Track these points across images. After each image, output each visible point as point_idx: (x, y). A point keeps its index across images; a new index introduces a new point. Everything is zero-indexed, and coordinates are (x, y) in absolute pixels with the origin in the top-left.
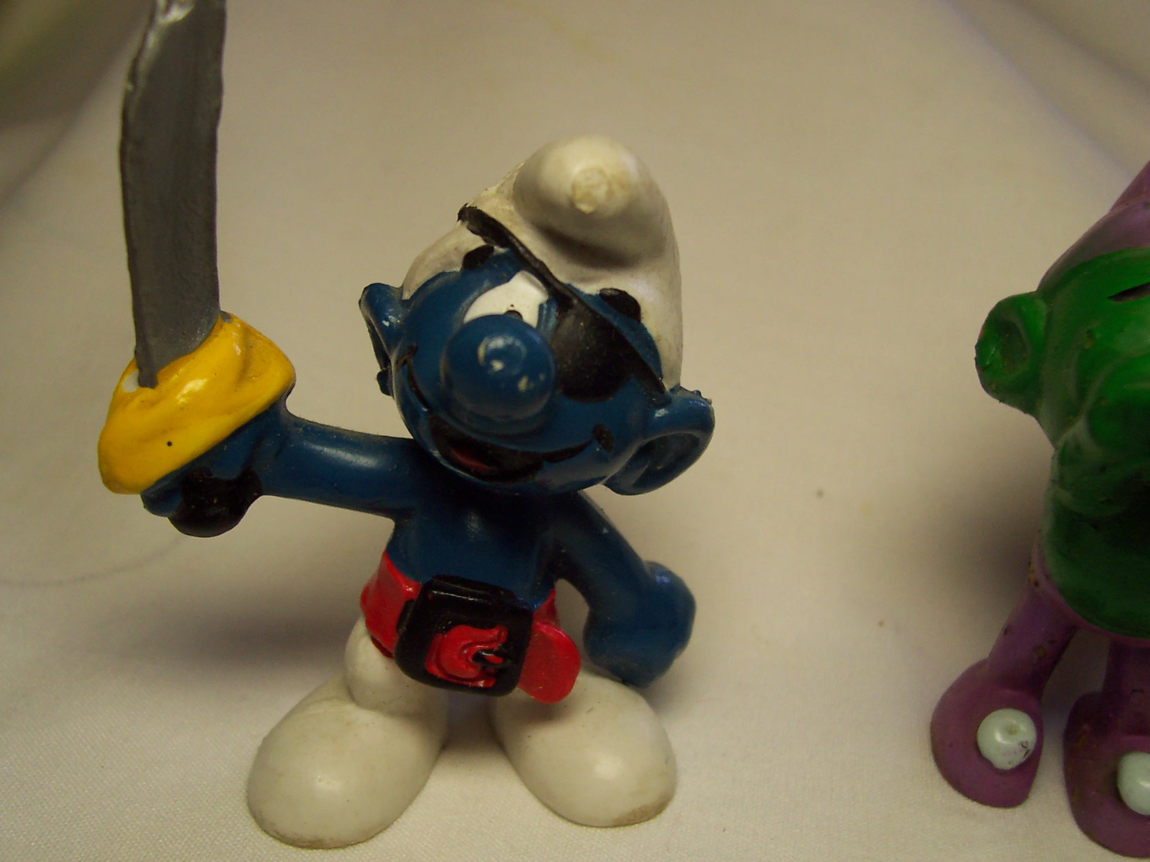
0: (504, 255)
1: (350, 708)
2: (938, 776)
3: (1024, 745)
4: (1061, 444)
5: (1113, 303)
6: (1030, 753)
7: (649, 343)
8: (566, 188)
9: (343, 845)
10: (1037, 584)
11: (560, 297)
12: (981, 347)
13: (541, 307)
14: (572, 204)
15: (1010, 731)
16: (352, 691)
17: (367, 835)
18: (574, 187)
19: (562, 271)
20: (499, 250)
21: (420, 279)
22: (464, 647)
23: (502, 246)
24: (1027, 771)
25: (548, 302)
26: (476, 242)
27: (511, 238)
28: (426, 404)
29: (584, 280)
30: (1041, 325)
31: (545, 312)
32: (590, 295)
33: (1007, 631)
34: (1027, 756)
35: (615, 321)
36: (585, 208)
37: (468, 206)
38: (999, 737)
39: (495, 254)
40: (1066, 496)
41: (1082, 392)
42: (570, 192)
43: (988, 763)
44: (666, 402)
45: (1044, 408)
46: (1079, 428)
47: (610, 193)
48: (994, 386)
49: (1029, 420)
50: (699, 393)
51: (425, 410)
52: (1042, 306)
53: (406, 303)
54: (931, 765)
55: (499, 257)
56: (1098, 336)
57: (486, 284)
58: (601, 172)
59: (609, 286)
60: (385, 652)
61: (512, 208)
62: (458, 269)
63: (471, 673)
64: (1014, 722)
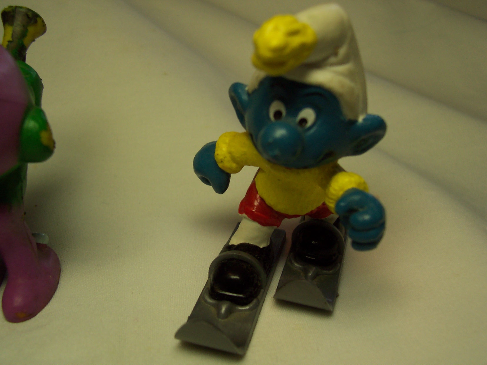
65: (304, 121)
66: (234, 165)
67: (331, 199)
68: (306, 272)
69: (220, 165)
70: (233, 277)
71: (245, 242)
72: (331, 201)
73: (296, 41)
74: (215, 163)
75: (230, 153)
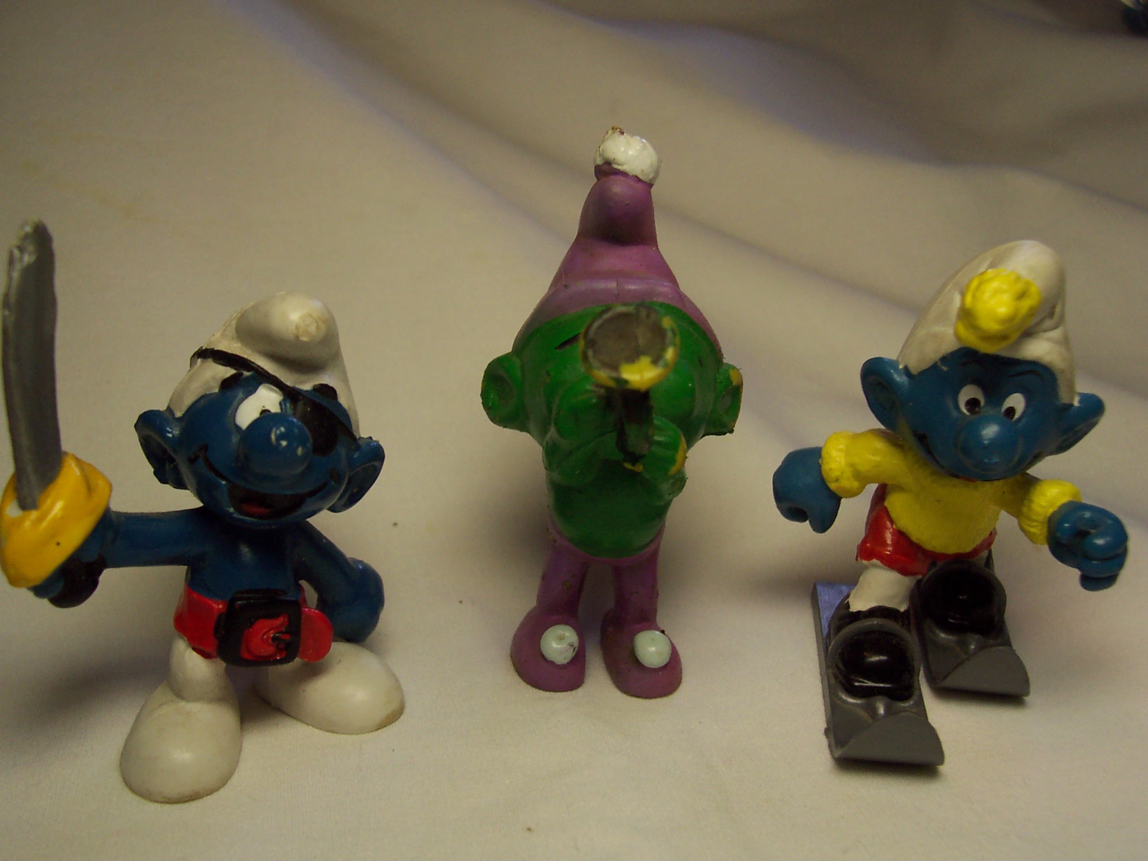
0: (251, 376)
1: (182, 704)
2: (523, 684)
3: (571, 645)
4: (545, 444)
5: (558, 351)
6: (577, 649)
7: (344, 413)
8: (292, 329)
9: (211, 792)
10: (555, 541)
11: (290, 395)
12: (484, 395)
13: (280, 404)
14: (297, 337)
15: (561, 638)
16: (179, 693)
17: (223, 781)
18: (297, 328)
19: (288, 379)
20: (246, 374)
21: (189, 400)
22: (263, 635)
23: (248, 371)
24: (578, 661)
25: (283, 400)
26: (229, 372)
27: (252, 364)
28: (224, 478)
29: (301, 382)
30: (519, 373)
31: (283, 406)
32: (307, 391)
33: (544, 578)
34: (575, 652)
35: (324, 402)
36: (304, 339)
37: (204, 348)
38: (555, 645)
39: (244, 376)
40: (556, 476)
41: (550, 410)
42: (295, 332)
43: (552, 663)
44: (358, 448)
45: (532, 426)
46: (552, 432)
47: (318, 328)
48: (498, 419)
49: (525, 436)
50: (371, 438)
51: (224, 483)
52: (517, 361)
53: (180, 419)
54: (517, 678)
55: (247, 378)
56: (552, 373)
57: (241, 395)
58: (310, 316)
59: (317, 383)
60: (206, 655)
61: (240, 345)
62: (217, 391)
63: (270, 650)
64: (562, 633)
65: (1011, 411)
66: (856, 484)
67: (1036, 521)
68: (963, 645)
69: (833, 486)
70: (875, 659)
71: (881, 605)
72: (1035, 524)
73: (1026, 304)
74: (823, 482)
75: (852, 465)
